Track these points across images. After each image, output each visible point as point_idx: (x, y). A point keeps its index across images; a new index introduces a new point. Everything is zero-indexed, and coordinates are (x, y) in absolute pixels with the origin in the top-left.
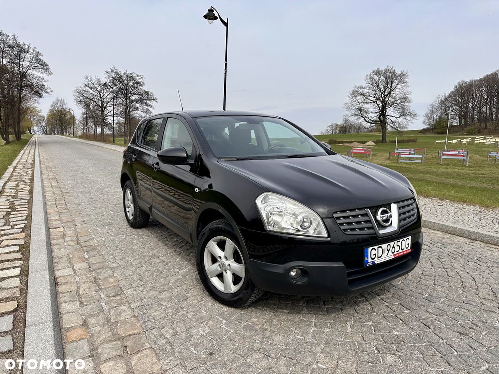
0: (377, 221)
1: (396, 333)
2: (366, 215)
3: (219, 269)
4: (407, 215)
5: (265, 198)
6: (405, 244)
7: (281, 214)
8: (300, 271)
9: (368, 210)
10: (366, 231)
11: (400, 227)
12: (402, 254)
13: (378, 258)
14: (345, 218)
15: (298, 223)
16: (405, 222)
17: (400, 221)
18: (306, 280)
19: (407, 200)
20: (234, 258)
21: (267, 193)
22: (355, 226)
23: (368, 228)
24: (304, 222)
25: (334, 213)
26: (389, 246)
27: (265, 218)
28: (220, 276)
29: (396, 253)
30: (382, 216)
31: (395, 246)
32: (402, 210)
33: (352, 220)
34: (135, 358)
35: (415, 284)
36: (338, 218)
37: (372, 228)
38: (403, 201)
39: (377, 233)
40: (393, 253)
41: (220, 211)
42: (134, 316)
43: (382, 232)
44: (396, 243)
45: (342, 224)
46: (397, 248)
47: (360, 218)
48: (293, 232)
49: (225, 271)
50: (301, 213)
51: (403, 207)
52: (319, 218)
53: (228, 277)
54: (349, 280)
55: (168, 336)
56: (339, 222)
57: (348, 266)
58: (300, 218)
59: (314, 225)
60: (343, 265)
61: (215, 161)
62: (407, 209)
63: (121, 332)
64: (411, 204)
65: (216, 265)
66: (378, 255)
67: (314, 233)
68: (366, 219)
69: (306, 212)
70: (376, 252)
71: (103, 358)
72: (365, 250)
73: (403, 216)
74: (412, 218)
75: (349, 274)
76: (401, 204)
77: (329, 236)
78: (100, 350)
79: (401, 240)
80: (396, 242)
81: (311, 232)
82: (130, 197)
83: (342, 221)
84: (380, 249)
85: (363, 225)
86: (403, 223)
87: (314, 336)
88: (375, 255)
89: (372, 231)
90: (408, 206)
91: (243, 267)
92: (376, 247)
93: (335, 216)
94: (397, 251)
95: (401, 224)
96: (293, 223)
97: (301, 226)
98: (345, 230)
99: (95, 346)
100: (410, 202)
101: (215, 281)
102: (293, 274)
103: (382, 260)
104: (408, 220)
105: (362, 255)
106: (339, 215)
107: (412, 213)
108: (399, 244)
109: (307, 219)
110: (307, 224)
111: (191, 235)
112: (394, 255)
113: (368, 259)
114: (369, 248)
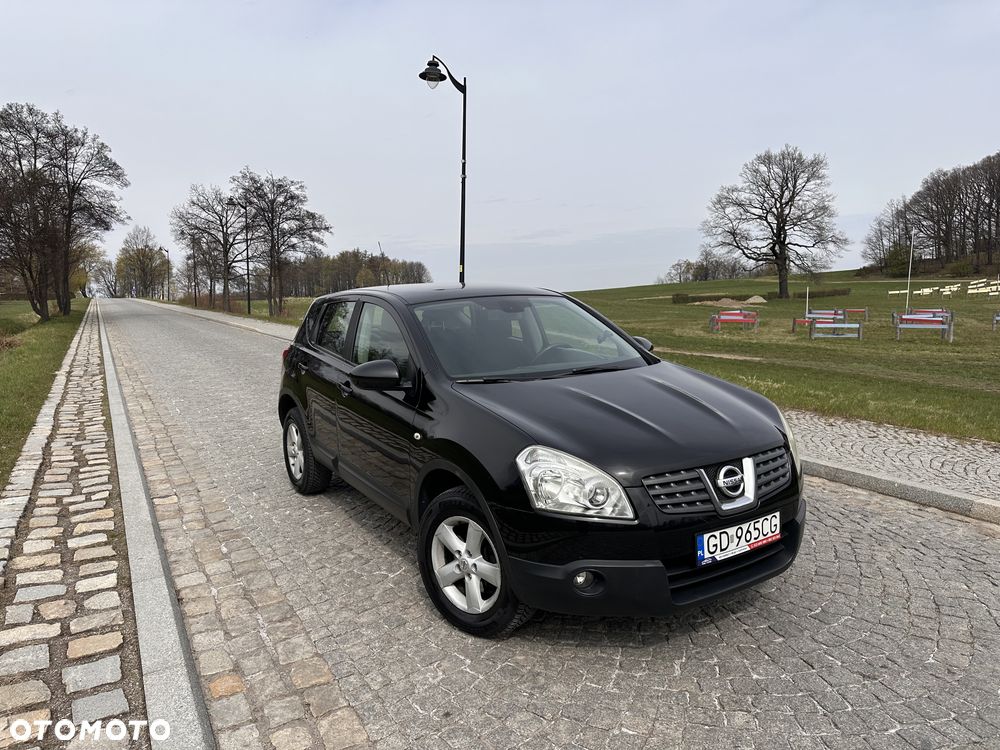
0: (718, 490)
1: (755, 677)
2: (699, 479)
3: (457, 571)
4: (773, 475)
5: (532, 453)
6: (769, 527)
7: (556, 480)
8: (591, 576)
9: (702, 470)
10: (700, 507)
11: (758, 497)
12: (765, 542)
13: (722, 550)
14: (662, 485)
15: (585, 496)
16: (769, 488)
17: (758, 487)
18: (601, 590)
19: (773, 450)
20: (482, 553)
21: (534, 447)
22: (679, 498)
23: (703, 502)
24: (596, 494)
25: (644, 478)
26: (740, 530)
27: (531, 488)
28: (460, 584)
29: (753, 541)
30: (726, 480)
31: (751, 529)
32: (763, 468)
33: (674, 488)
34: (324, 723)
35: (801, 592)
36: (652, 487)
37: (709, 501)
38: (764, 452)
39: (718, 510)
40: (747, 541)
41: (458, 474)
42: (317, 654)
43: (726, 507)
44: (752, 525)
45: (658, 496)
46: (755, 534)
47: (689, 486)
48: (579, 511)
49: (469, 575)
50: (591, 478)
51: (765, 463)
52: (620, 487)
53: (474, 584)
54: (672, 590)
55: (376, 688)
56: (652, 492)
57: (669, 565)
58: (589, 487)
59: (613, 499)
60: (661, 565)
61: (447, 386)
62: (772, 465)
63: (299, 682)
64: (781, 456)
65: (452, 566)
66: (721, 546)
67: (613, 511)
68: (699, 485)
69: (597, 477)
70: (717, 541)
71: (273, 724)
72: (698, 538)
73: (764, 479)
74: (782, 480)
75: (672, 579)
76: (762, 458)
77: (637, 516)
78: (266, 711)
79: (761, 520)
80: (752, 523)
81: (608, 511)
82: (296, 438)
83: (658, 490)
84: (724, 536)
85: (694, 496)
86: (764, 489)
87: (617, 684)
88: (716, 545)
89: (709, 507)
90: (774, 460)
91: (499, 569)
92: (717, 533)
93: (646, 482)
94: (755, 539)
95: (760, 492)
96: (578, 495)
97: (591, 502)
98: (664, 506)
99: (258, 704)
100: (778, 452)
101: (452, 592)
102: (580, 580)
103: (729, 554)
104: (774, 485)
105: (694, 546)
106: (652, 481)
107: (781, 471)
108: (758, 525)
109: (601, 488)
110: (600, 498)
111: (408, 512)
112: (749, 545)
113: (703, 552)
114: (705, 535)
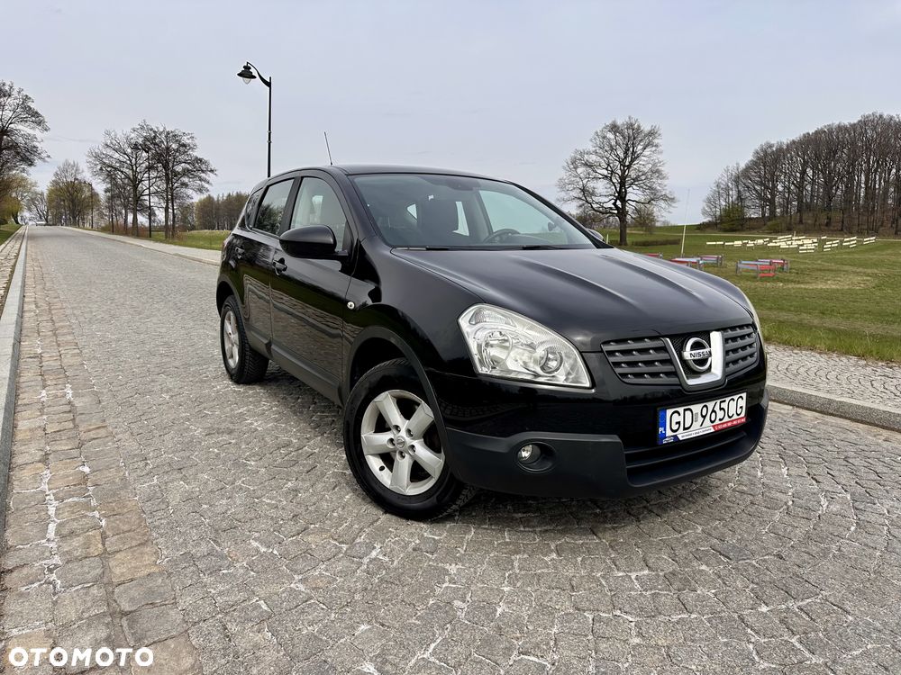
0: (684, 362)
2: (664, 349)
4: (741, 353)
5: (476, 314)
6: (735, 408)
7: (504, 343)
8: (538, 451)
9: (668, 340)
10: (663, 379)
11: (725, 375)
12: (729, 424)
13: (685, 429)
14: (623, 352)
15: (535, 361)
16: (737, 366)
17: (726, 364)
18: (548, 465)
19: (741, 327)
21: (479, 306)
22: (642, 368)
23: (667, 374)
24: (548, 359)
25: (603, 343)
26: (705, 409)
27: (475, 352)
29: (717, 422)
30: (693, 352)
31: (717, 409)
32: (731, 345)
33: (636, 357)
36: (612, 353)
37: (675, 374)
38: (733, 328)
39: (683, 384)
40: (712, 422)
41: (393, 341)
43: (692, 382)
45: (618, 364)
46: (720, 414)
47: (653, 355)
48: (529, 377)
49: (402, 454)
50: (542, 343)
51: (734, 339)
52: (576, 352)
54: (629, 470)
56: (612, 359)
57: (628, 441)
58: (540, 352)
59: (567, 365)
60: (619, 440)
61: (386, 252)
62: (740, 343)
64: (749, 335)
66: (684, 423)
67: (566, 379)
68: (663, 356)
69: (553, 341)
70: (680, 419)
72: (661, 414)
73: (732, 356)
74: (750, 360)
75: (630, 458)
76: (730, 333)
77: (593, 385)
79: (728, 399)
80: (719, 401)
81: (561, 378)
83: (619, 358)
84: (688, 413)
85: (658, 367)
86: (732, 367)
88: (678, 423)
89: (673, 380)
90: (742, 337)
92: (681, 410)
93: (606, 348)
94: (720, 420)
95: (728, 369)
96: (527, 360)
97: (542, 368)
98: (624, 375)
100: (746, 331)
102: (525, 454)
103: (692, 434)
104: (741, 363)
105: (656, 422)
106: (613, 347)
107: (749, 350)
108: (723, 405)
109: (554, 353)
110: (553, 364)
111: (340, 390)
112: (713, 426)
113: (665, 430)
114: (668, 411)
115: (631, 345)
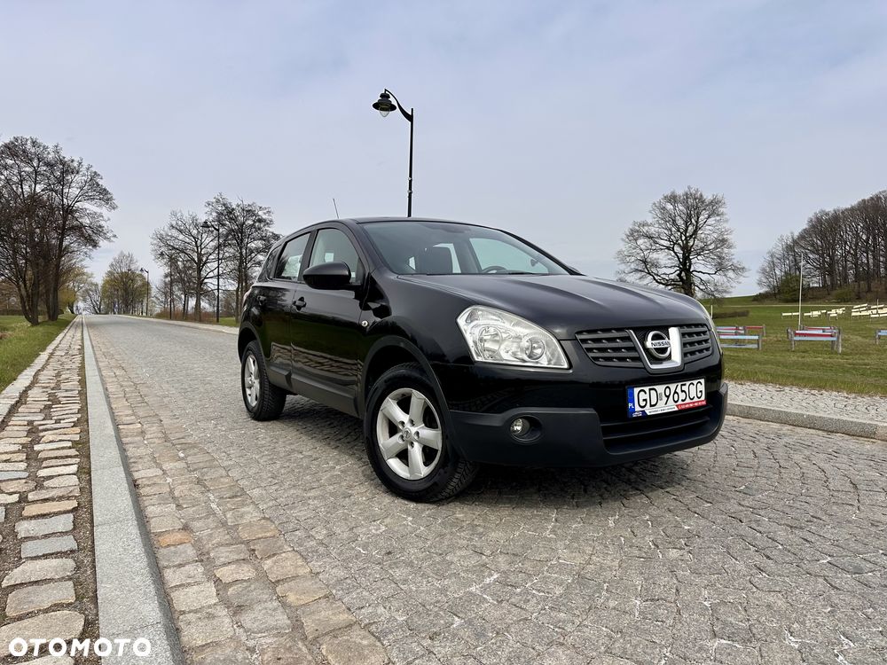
0: (647, 350)
1: (686, 528)
2: (628, 339)
3: (401, 442)
4: (697, 347)
5: (472, 314)
7: (495, 337)
8: (527, 424)
9: (632, 331)
10: (629, 363)
11: (685, 364)
12: (691, 405)
13: (651, 406)
14: (595, 340)
15: (522, 350)
16: (694, 357)
17: (685, 355)
18: (537, 435)
19: (696, 325)
20: (424, 422)
21: (473, 308)
22: (611, 354)
23: (633, 359)
24: (533, 348)
25: (577, 333)
26: (668, 390)
27: (471, 344)
28: (403, 456)
29: (680, 402)
30: (654, 342)
31: (679, 390)
32: (688, 339)
33: (605, 344)
34: (269, 562)
35: (724, 476)
36: (584, 341)
37: (639, 359)
38: (689, 326)
39: (647, 368)
40: (676, 402)
42: (264, 518)
43: (655, 367)
44: (679, 387)
45: (590, 350)
47: (619, 344)
48: (516, 362)
49: (412, 444)
50: (526, 335)
51: (690, 334)
52: (555, 341)
53: (416, 453)
54: (605, 440)
55: (321, 538)
56: (585, 346)
57: (604, 416)
58: (525, 344)
59: (548, 353)
60: (594, 412)
61: (393, 277)
62: (696, 338)
63: (245, 536)
64: (704, 333)
65: (396, 438)
66: (652, 401)
67: (548, 363)
68: (628, 344)
70: (647, 397)
71: (218, 563)
72: (629, 391)
73: (689, 348)
74: (706, 353)
75: (606, 431)
76: (686, 330)
77: (571, 366)
78: (212, 555)
79: (688, 383)
80: (680, 384)
81: (544, 362)
82: (253, 368)
83: (591, 345)
84: (653, 392)
85: (624, 353)
88: (645, 400)
89: (638, 364)
90: (698, 334)
91: (440, 432)
92: (646, 389)
93: (579, 337)
94: (683, 401)
95: (686, 359)
96: (515, 351)
97: (530, 357)
98: (596, 359)
99: (205, 550)
100: (701, 329)
101: (395, 464)
102: (517, 428)
103: (658, 411)
104: (698, 355)
105: (625, 398)
106: (585, 336)
107: (705, 345)
108: (684, 388)
109: (537, 342)
110: (537, 352)
111: (355, 401)
112: (677, 406)
113: (634, 405)
114: (635, 389)
115: (600, 335)
